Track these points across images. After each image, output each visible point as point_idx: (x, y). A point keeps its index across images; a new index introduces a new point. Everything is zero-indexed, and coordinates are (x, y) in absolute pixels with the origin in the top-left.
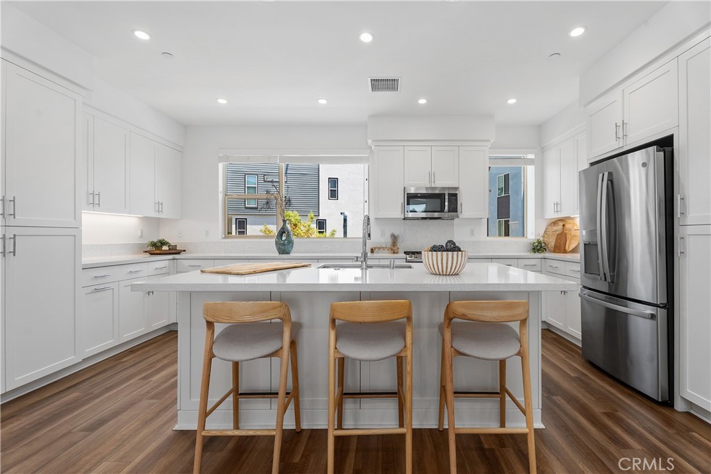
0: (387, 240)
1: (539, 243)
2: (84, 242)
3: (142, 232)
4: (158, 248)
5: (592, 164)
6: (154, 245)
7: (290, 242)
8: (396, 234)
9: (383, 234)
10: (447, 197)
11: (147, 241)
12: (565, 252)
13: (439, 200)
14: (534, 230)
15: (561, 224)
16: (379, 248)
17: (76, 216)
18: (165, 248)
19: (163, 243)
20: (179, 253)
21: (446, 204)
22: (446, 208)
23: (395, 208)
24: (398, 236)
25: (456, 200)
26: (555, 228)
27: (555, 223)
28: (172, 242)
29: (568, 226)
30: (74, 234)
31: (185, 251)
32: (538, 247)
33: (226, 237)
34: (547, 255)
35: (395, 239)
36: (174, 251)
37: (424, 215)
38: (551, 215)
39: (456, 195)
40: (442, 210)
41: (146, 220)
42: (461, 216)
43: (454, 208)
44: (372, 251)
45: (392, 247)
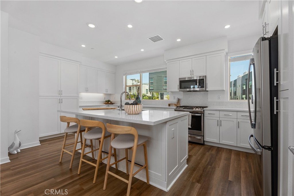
3: (105, 98)
4: (108, 102)
6: (106, 101)
9: (174, 98)
10: (198, 82)
18: (109, 102)
20: (113, 104)
21: (198, 84)
25: (204, 82)
28: (111, 100)
31: (114, 103)
33: (126, 99)
35: (179, 100)
39: (203, 80)
41: (105, 94)
42: (208, 89)
43: (202, 86)
44: (169, 105)
45: (176, 104)
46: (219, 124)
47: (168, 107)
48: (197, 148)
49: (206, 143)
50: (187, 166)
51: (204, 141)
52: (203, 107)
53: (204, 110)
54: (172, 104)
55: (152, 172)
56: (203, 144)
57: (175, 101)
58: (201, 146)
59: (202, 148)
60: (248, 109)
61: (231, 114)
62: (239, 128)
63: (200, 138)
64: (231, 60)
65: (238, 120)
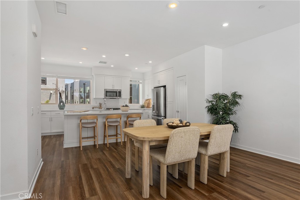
0: (98, 105)
1: (143, 105)
5: (155, 88)
7: (64, 106)
8: (101, 103)
10: (118, 93)
12: (149, 108)
13: (115, 93)
14: (141, 102)
15: (149, 100)
16: (96, 107)
21: (118, 94)
22: (118, 96)
23: (102, 95)
24: (102, 104)
25: (121, 93)
26: (147, 101)
27: (147, 100)
29: (150, 101)
32: (143, 107)
34: (145, 108)
35: (100, 104)
38: (146, 98)
39: (120, 92)
42: (122, 98)
43: (120, 96)
44: (93, 108)
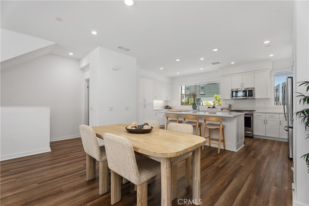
2: (154, 106)
3: (164, 104)
4: (167, 107)
6: (166, 106)
7: (196, 107)
9: (226, 104)
10: (247, 92)
11: (165, 106)
17: (153, 101)
18: (168, 107)
19: (168, 106)
20: (171, 109)
22: (247, 95)
24: (231, 105)
28: (170, 106)
30: (152, 104)
33: (181, 105)
36: (170, 108)
37: (242, 98)
39: (252, 91)
40: (246, 96)
41: (165, 101)
43: (251, 95)
44: (222, 109)
45: (228, 108)
46: (265, 122)
47: (221, 110)
48: (248, 139)
49: (254, 137)
50: (244, 145)
51: (253, 135)
52: (252, 111)
53: (253, 113)
54: (224, 109)
55: (226, 143)
56: (252, 137)
57: (227, 106)
58: (251, 138)
59: (252, 140)
60: (283, 112)
61: (275, 115)
62: (281, 125)
63: (250, 132)
64: (275, 76)
65: (280, 120)
